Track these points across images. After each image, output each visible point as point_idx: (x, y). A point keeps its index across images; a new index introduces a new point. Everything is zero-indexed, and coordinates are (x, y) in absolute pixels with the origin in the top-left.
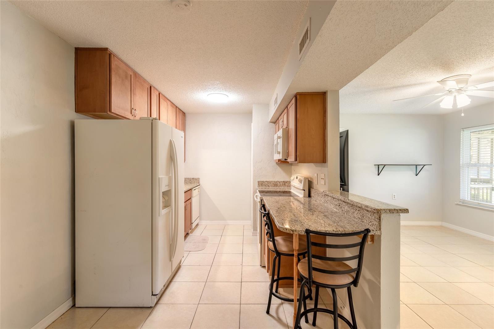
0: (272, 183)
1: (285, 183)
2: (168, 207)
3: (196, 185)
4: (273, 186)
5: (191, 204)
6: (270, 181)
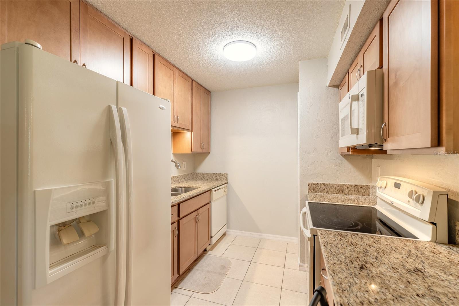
0: (333, 188)
1: (358, 189)
2: (100, 246)
3: (218, 183)
4: (335, 192)
5: (209, 211)
6: (330, 184)
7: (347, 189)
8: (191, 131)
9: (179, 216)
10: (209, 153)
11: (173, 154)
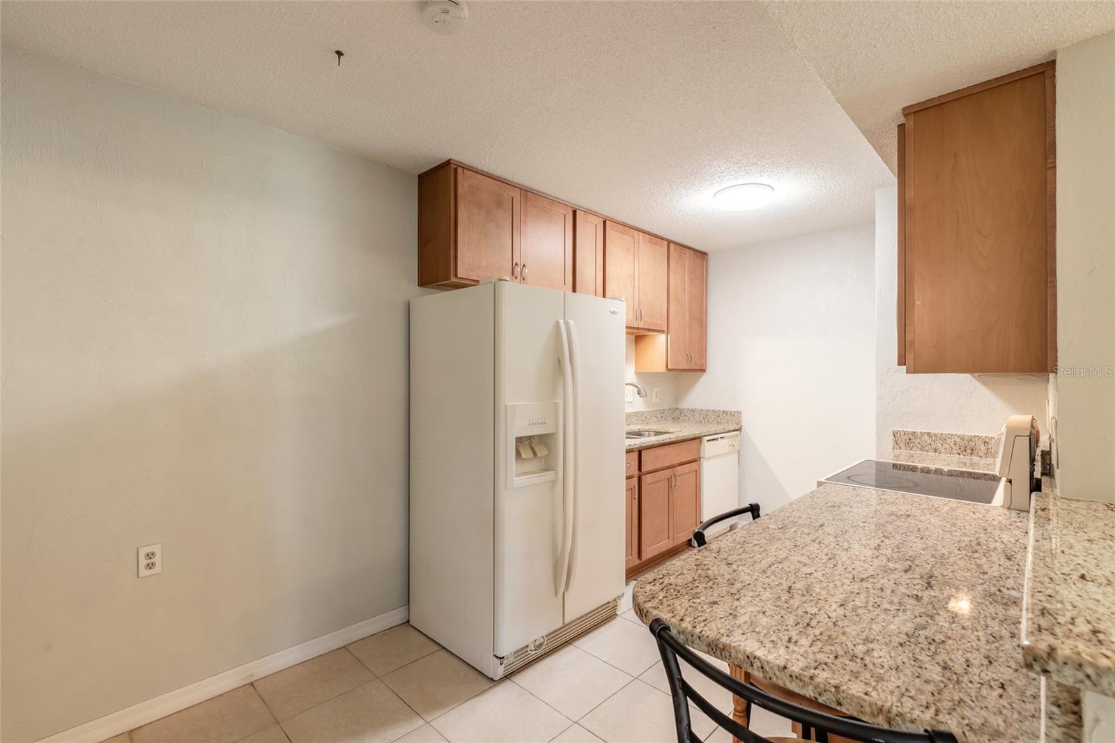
0: (951, 442)
2: (550, 469)
3: (719, 428)
4: (954, 451)
5: (698, 473)
6: (942, 434)
7: (982, 445)
8: (666, 332)
9: (640, 469)
10: (704, 371)
11: (635, 373)
